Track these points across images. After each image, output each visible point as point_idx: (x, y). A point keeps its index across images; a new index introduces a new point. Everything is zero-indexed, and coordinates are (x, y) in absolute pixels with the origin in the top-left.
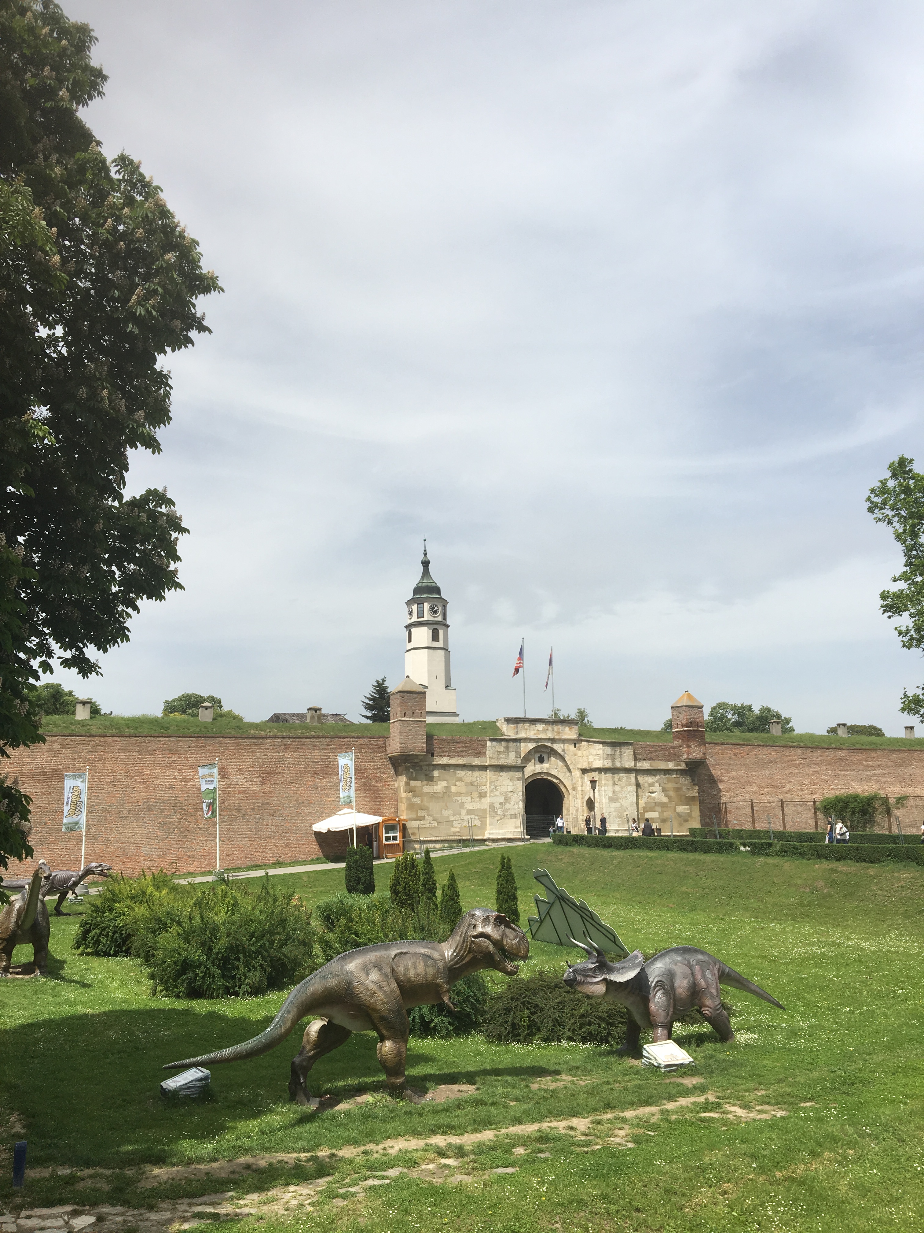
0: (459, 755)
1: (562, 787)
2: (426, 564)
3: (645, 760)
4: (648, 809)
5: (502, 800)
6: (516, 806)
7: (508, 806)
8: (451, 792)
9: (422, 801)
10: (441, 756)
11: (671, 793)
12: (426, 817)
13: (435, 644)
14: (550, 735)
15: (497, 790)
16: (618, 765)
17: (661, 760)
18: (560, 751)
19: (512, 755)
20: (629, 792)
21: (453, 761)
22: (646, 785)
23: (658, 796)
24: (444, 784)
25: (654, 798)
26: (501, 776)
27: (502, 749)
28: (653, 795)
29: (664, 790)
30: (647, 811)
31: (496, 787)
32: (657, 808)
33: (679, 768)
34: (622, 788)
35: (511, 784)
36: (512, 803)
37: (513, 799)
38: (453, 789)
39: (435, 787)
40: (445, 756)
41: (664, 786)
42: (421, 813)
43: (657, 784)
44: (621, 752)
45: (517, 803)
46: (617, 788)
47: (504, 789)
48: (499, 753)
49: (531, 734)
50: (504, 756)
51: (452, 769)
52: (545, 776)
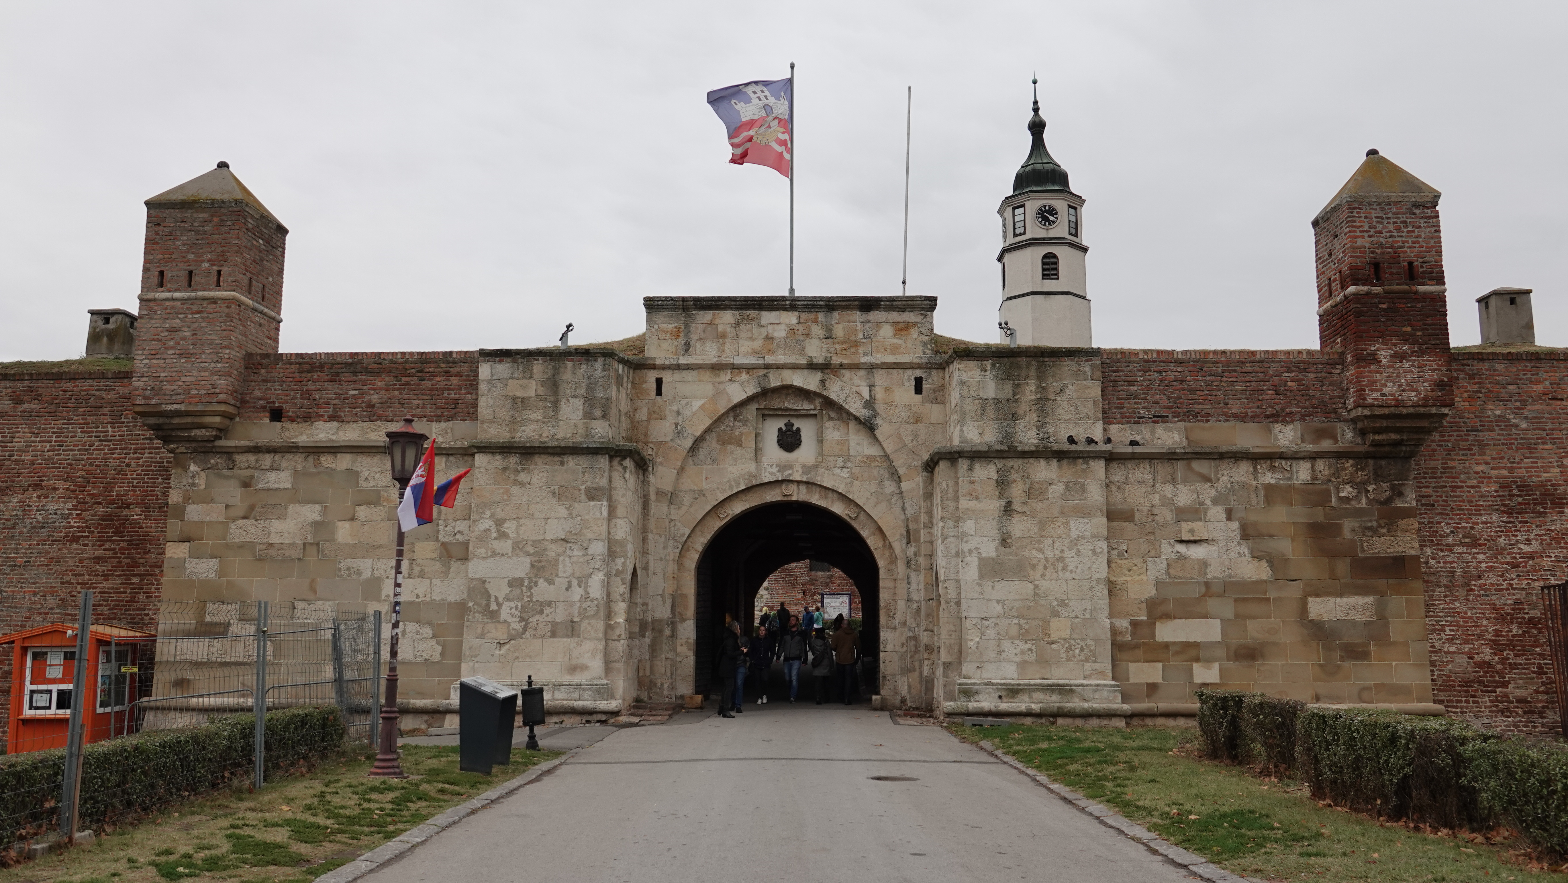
0: (374, 413)
1: (867, 531)
2: (1037, 128)
3: (1160, 418)
4: (1170, 608)
5: (520, 567)
6: (577, 593)
7: (543, 590)
8: (332, 540)
9: (221, 572)
10: (307, 418)
11: (1285, 546)
12: (236, 628)
13: (1051, 285)
14: (815, 351)
15: (502, 535)
16: (1027, 436)
17: (1241, 418)
18: (856, 407)
20: (1075, 542)
21: (351, 434)
22: (1166, 515)
23: (1223, 555)
24: (311, 513)
25: (1204, 564)
26: (521, 484)
27: (532, 389)
28: (1196, 552)
29: (1250, 533)
30: (1167, 616)
31: (499, 523)
32: (1212, 604)
33: (1326, 445)
34: (1042, 525)
35: (562, 511)
36: (560, 582)
37: (566, 568)
38: (344, 532)
39: (276, 526)
40: (319, 417)
41: (1252, 517)
42: (215, 613)
43: (1217, 513)
44: (1041, 389)
45: (583, 581)
46: (1018, 527)
47: (529, 531)
48: (519, 403)
49: (742, 350)
50: (537, 415)
51: (344, 462)
52: (799, 495)
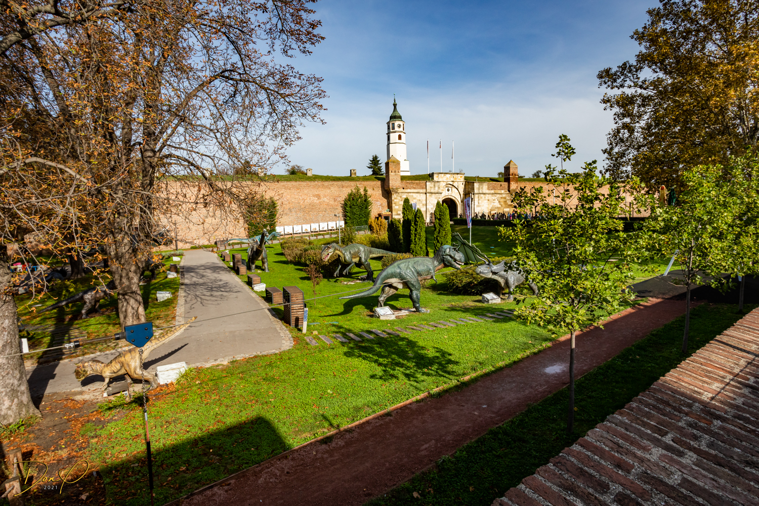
0: (414, 188)
1: (457, 201)
2: (395, 105)
3: (492, 190)
5: (432, 207)
9: (399, 208)
10: (407, 189)
11: (502, 203)
13: (400, 141)
14: (452, 179)
15: (430, 203)
16: (481, 192)
17: (499, 190)
18: (456, 186)
19: (437, 188)
20: (485, 203)
21: (412, 191)
22: (492, 200)
23: (497, 204)
26: (432, 197)
27: (432, 186)
28: (495, 204)
29: (499, 202)
30: (492, 211)
31: (430, 201)
33: (506, 193)
34: (482, 201)
35: (436, 200)
41: (499, 200)
43: (497, 200)
44: (482, 186)
47: (433, 202)
48: (431, 187)
49: (444, 179)
50: (433, 189)
51: (411, 194)
52: (450, 197)
